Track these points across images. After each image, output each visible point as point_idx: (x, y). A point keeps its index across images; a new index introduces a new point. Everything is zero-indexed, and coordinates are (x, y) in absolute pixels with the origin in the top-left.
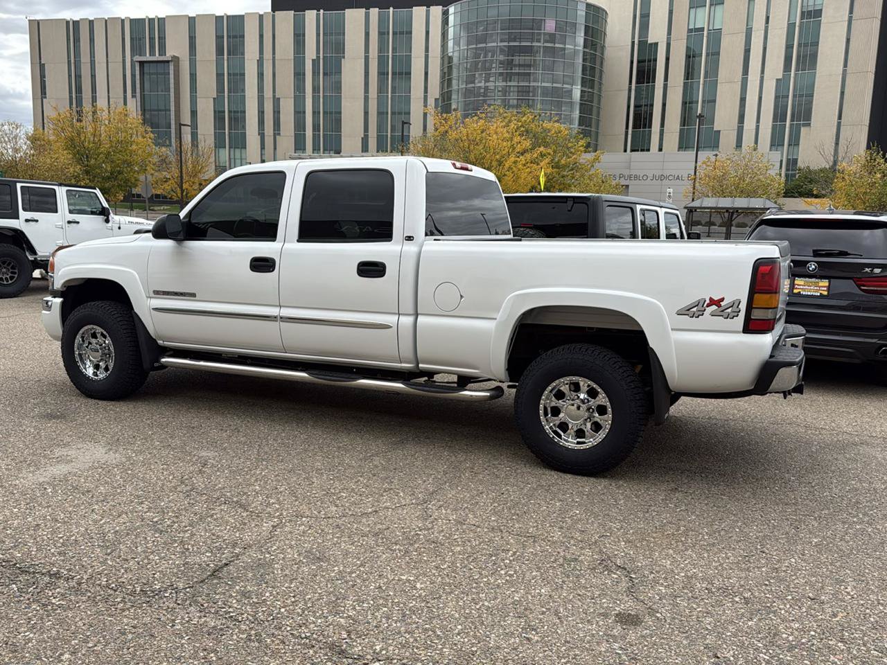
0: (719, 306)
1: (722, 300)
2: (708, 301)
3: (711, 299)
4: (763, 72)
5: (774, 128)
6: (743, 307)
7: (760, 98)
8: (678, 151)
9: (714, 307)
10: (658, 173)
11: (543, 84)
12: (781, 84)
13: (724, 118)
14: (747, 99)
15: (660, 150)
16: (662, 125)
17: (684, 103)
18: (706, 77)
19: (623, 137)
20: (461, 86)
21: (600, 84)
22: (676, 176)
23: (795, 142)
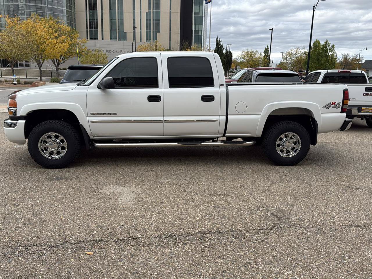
0: (335, 105)
1: (336, 103)
2: (332, 103)
3: (332, 102)
4: (141, 9)
5: (147, 32)
6: (341, 104)
7: (141, 20)
8: (110, 40)
9: (333, 105)
10: (108, 49)
11: (48, 6)
12: (148, 14)
13: (128, 27)
14: (136, 20)
15: (103, 39)
16: (102, 28)
17: (111, 20)
18: (118, 9)
19: (86, 32)
20: (5, 3)
21: (74, 8)
22: (116, 51)
23: (155, 39)
